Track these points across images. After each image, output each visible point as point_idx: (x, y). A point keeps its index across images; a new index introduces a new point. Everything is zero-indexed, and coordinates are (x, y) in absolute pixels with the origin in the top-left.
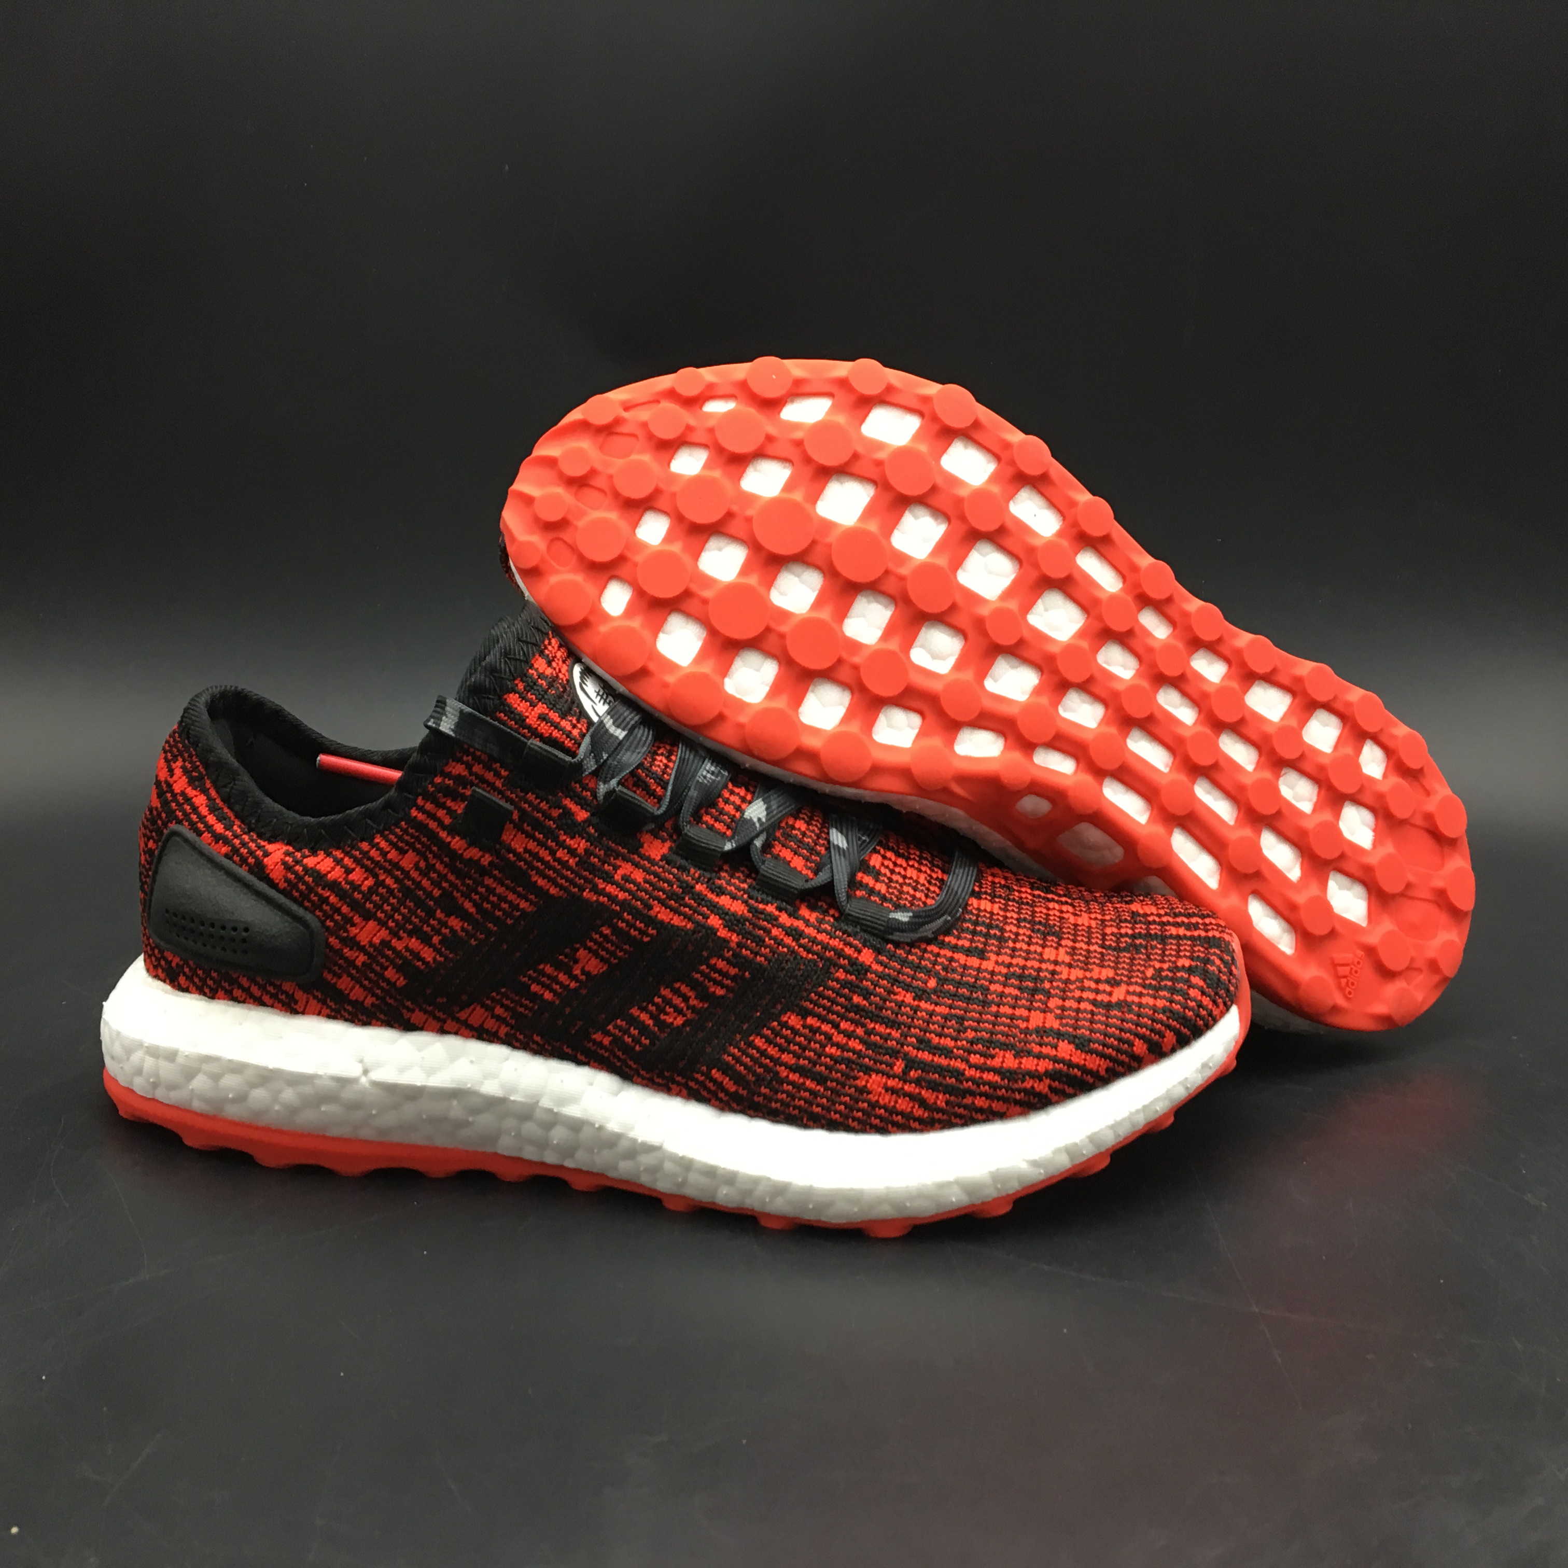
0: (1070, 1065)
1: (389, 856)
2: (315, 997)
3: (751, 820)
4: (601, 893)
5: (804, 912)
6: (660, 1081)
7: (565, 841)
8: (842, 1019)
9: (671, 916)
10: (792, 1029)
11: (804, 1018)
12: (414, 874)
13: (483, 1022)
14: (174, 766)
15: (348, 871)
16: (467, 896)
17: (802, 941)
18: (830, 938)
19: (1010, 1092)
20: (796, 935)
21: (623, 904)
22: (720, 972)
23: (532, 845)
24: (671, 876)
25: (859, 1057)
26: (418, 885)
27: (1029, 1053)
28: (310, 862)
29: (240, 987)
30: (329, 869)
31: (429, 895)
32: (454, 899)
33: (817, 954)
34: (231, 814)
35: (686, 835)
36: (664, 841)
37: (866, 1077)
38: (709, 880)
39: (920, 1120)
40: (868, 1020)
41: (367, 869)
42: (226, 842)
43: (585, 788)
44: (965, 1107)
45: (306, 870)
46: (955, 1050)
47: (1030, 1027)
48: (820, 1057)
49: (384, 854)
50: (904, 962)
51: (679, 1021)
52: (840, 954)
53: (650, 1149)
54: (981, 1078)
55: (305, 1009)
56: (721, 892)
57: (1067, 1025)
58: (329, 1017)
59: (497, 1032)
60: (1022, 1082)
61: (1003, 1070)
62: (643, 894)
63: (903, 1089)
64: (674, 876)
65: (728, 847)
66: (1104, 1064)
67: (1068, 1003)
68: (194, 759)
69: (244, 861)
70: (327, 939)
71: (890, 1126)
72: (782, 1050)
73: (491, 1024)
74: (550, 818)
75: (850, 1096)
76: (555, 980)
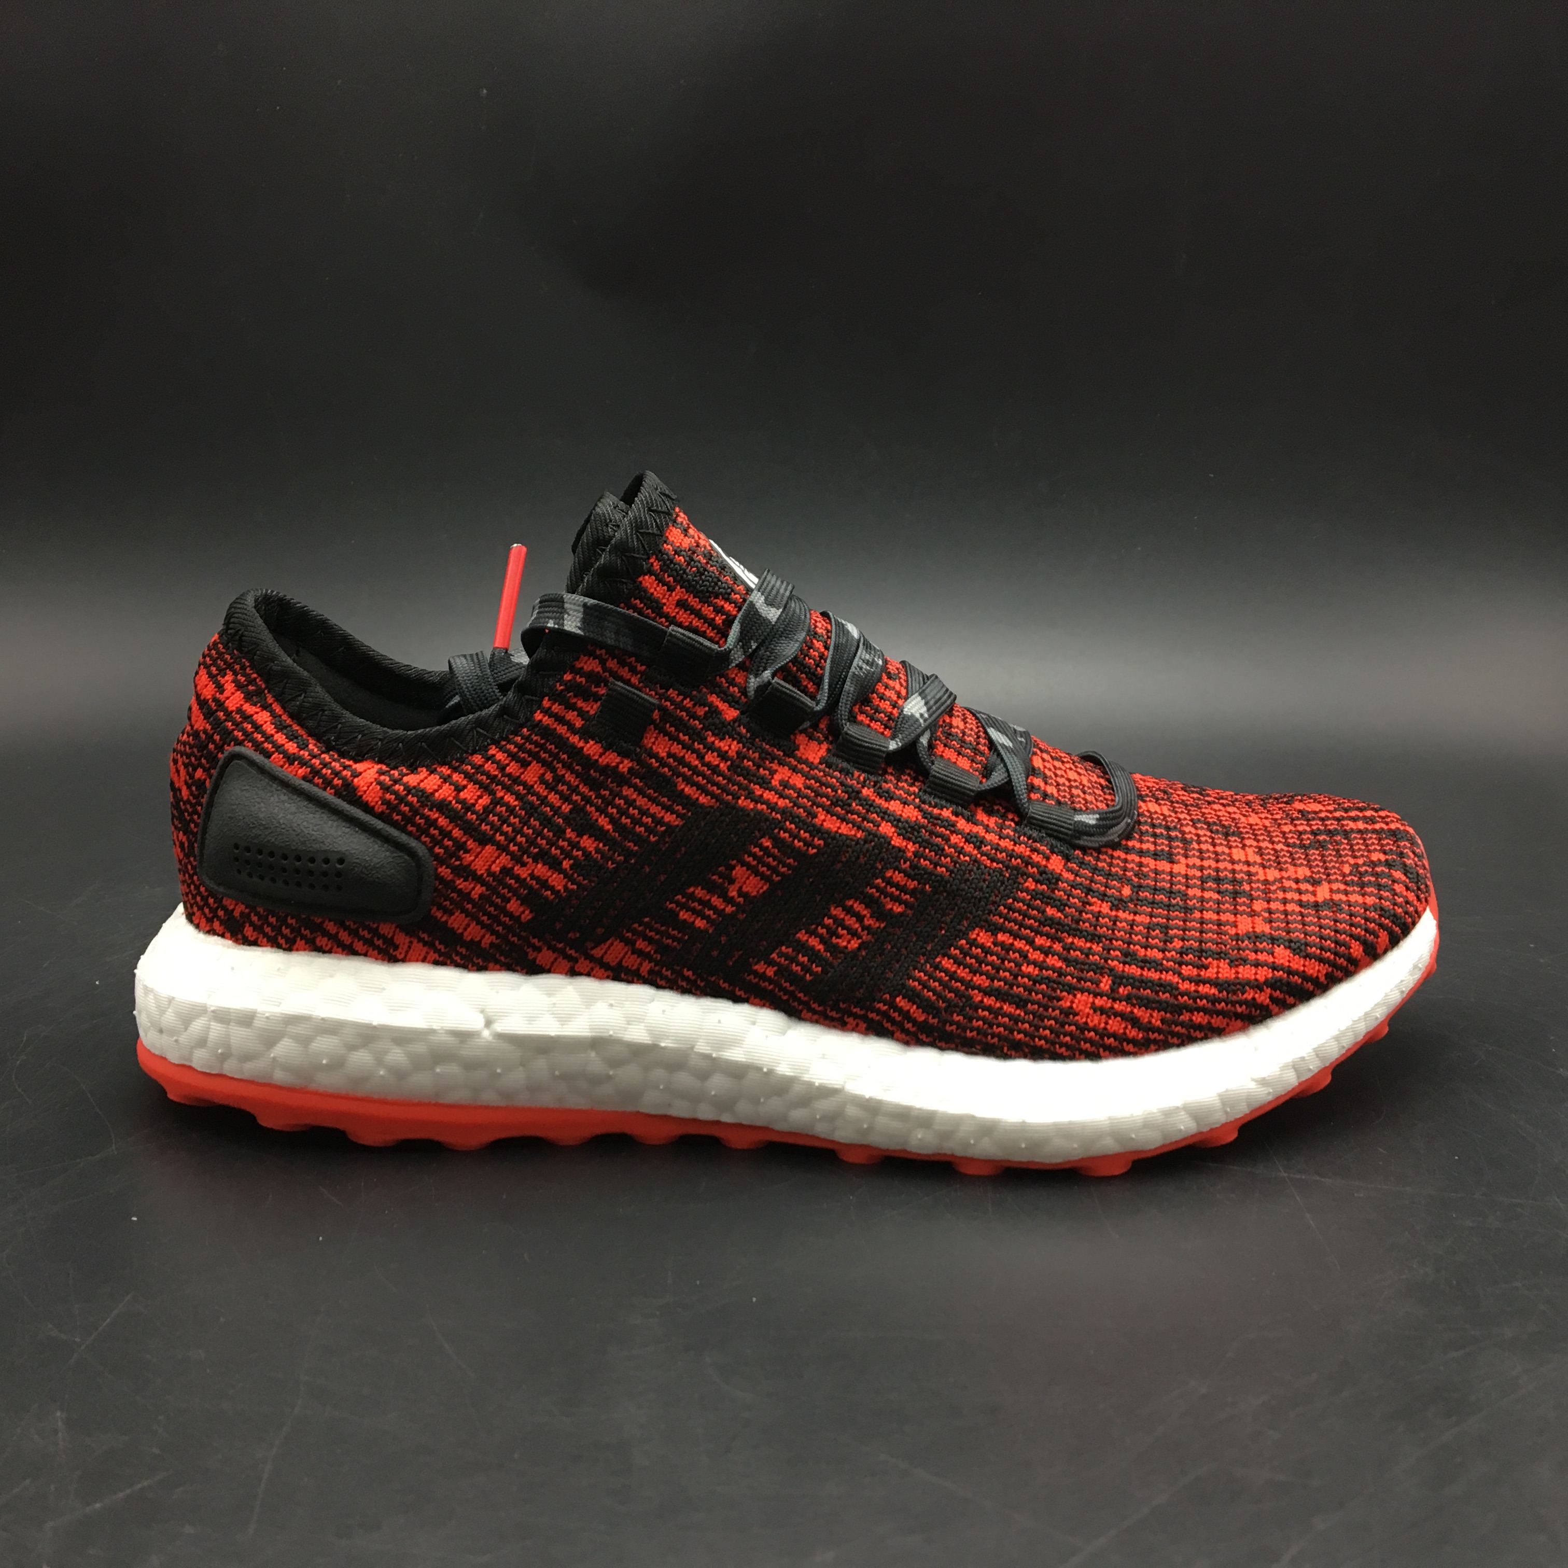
0: (1290, 972)
1: (508, 770)
2: (420, 940)
3: (912, 716)
4: (758, 800)
5: (981, 816)
6: (834, 1014)
7: (713, 743)
8: (1036, 935)
9: (838, 825)
10: (982, 947)
11: (994, 934)
12: (540, 789)
13: (621, 960)
14: (222, 681)
15: (459, 789)
16: (602, 811)
17: (984, 849)
18: (1015, 845)
19: (1229, 1006)
20: (979, 843)
21: (783, 812)
22: (897, 886)
23: (676, 749)
24: (834, 780)
25: (1060, 975)
26: (543, 800)
27: (1245, 961)
28: (412, 780)
29: (325, 933)
30: (436, 787)
31: (556, 811)
32: (588, 814)
33: (1002, 862)
34: (301, 732)
35: (847, 734)
36: (820, 743)
37: (1071, 997)
38: (876, 783)
39: (1134, 1042)
40: (1065, 934)
41: (482, 786)
42: (303, 763)
43: (732, 683)
44: (1182, 1024)
45: (408, 790)
46: (1165, 962)
47: (1240, 932)
48: (1016, 977)
49: (502, 769)
50: (1095, 870)
51: (854, 944)
52: (1028, 862)
53: (827, 1092)
54: (1197, 991)
55: (406, 956)
56: (890, 797)
57: (1278, 929)
58: (437, 963)
59: (638, 969)
60: (1243, 994)
61: (1220, 981)
62: (805, 800)
63: (1112, 1008)
64: (837, 780)
65: (893, 746)
66: (1324, 969)
67: (1273, 906)
68: (248, 670)
69: (327, 783)
70: (436, 869)
71: (1101, 1050)
72: (974, 972)
73: (631, 961)
74: (694, 717)
75: (1054, 1019)
76: (707, 904)
